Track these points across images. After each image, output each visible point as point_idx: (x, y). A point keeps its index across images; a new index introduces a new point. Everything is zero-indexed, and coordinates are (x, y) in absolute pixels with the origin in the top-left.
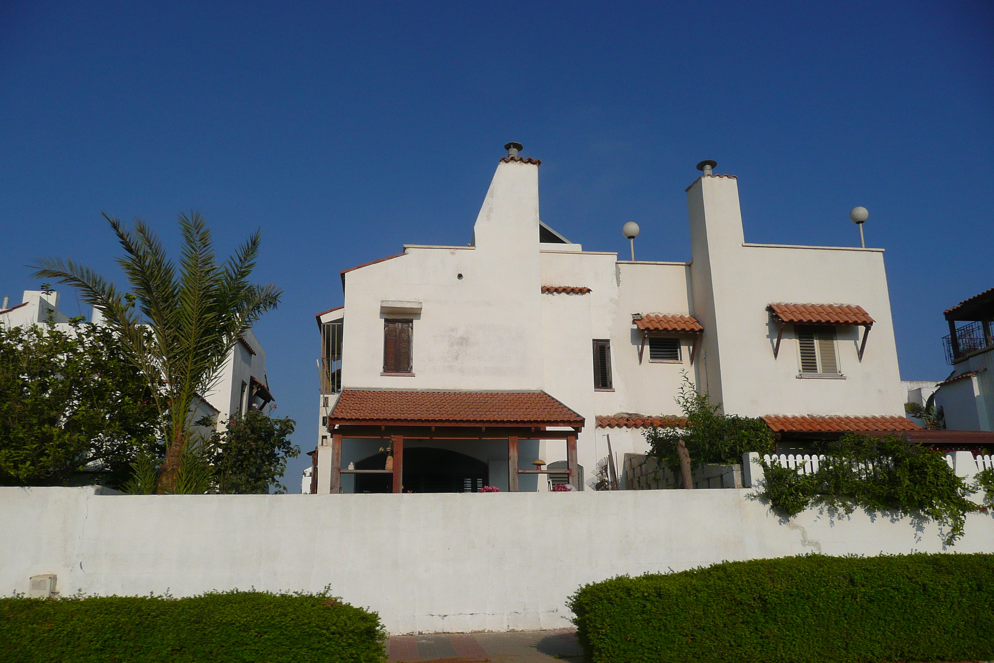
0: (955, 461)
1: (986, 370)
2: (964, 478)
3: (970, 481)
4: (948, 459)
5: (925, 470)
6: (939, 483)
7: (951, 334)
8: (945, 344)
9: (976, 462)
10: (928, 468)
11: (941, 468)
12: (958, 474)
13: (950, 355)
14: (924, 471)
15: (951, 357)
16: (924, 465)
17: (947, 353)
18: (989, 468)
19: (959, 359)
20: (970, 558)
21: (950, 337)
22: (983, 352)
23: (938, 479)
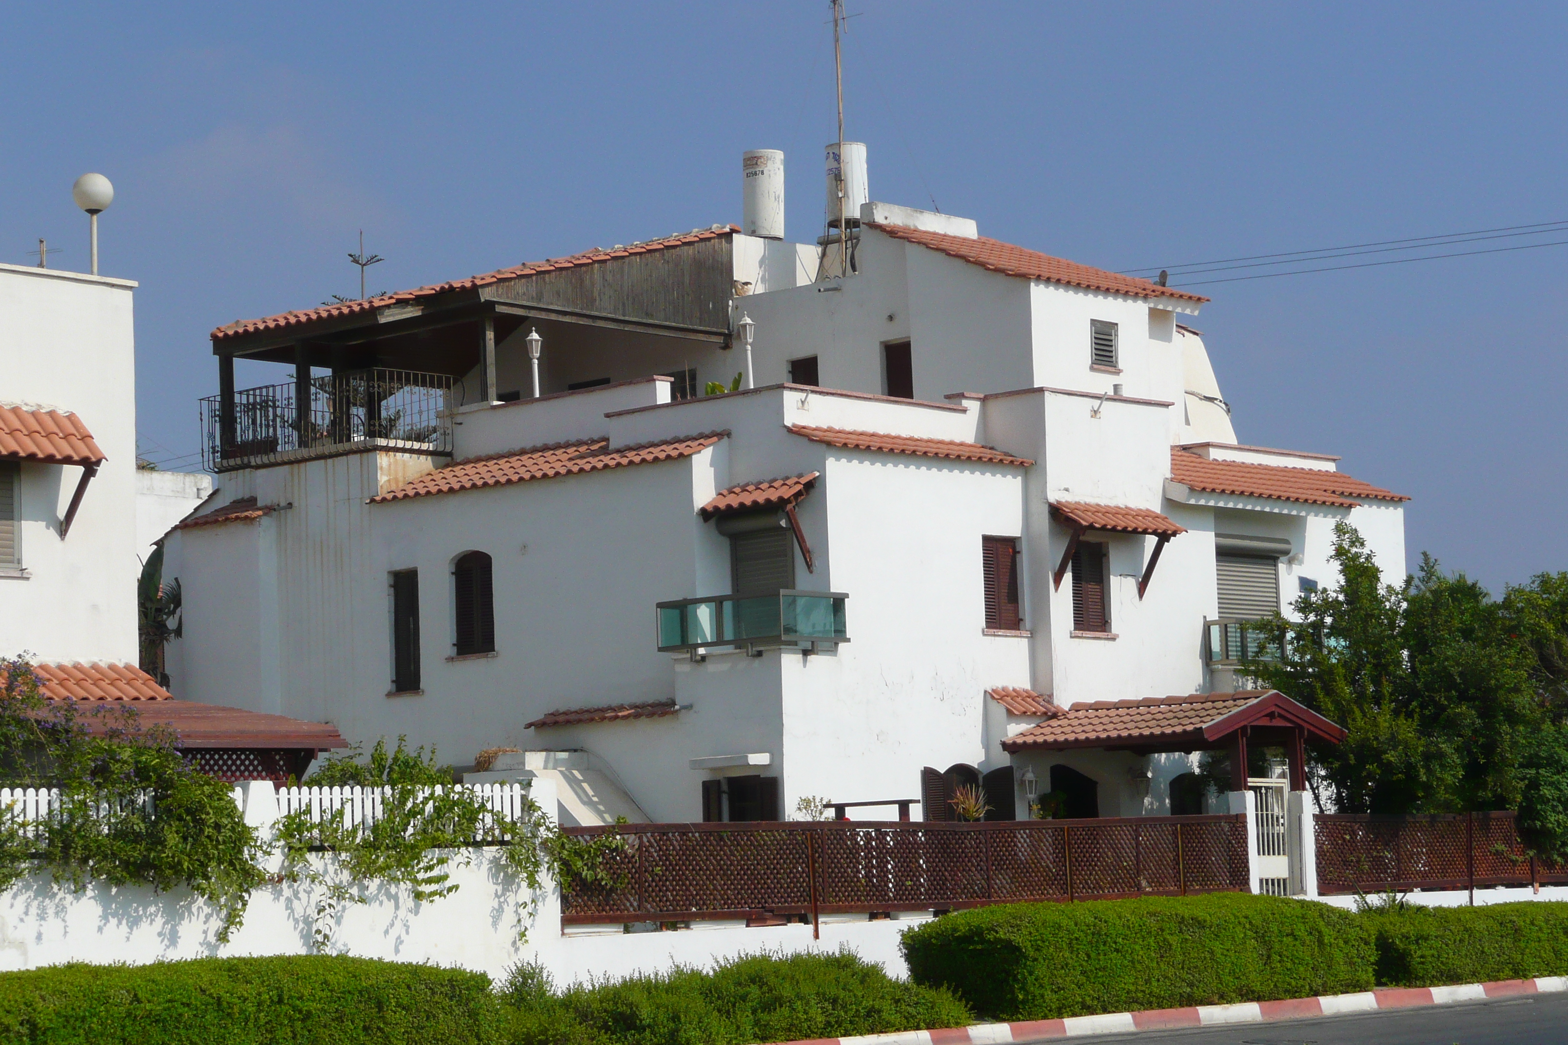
0: (247, 797)
1: (290, 505)
2: (256, 829)
3: (264, 834)
4: (237, 794)
5: (203, 816)
6: (220, 838)
7: (222, 395)
8: (205, 417)
9: (278, 800)
10: (208, 814)
11: (226, 812)
12: (249, 821)
13: (213, 448)
14: (201, 819)
15: (213, 453)
16: (202, 807)
17: (206, 439)
18: (296, 810)
19: (232, 462)
20: (272, 961)
21: (218, 399)
22: (290, 463)
23: (219, 832)
